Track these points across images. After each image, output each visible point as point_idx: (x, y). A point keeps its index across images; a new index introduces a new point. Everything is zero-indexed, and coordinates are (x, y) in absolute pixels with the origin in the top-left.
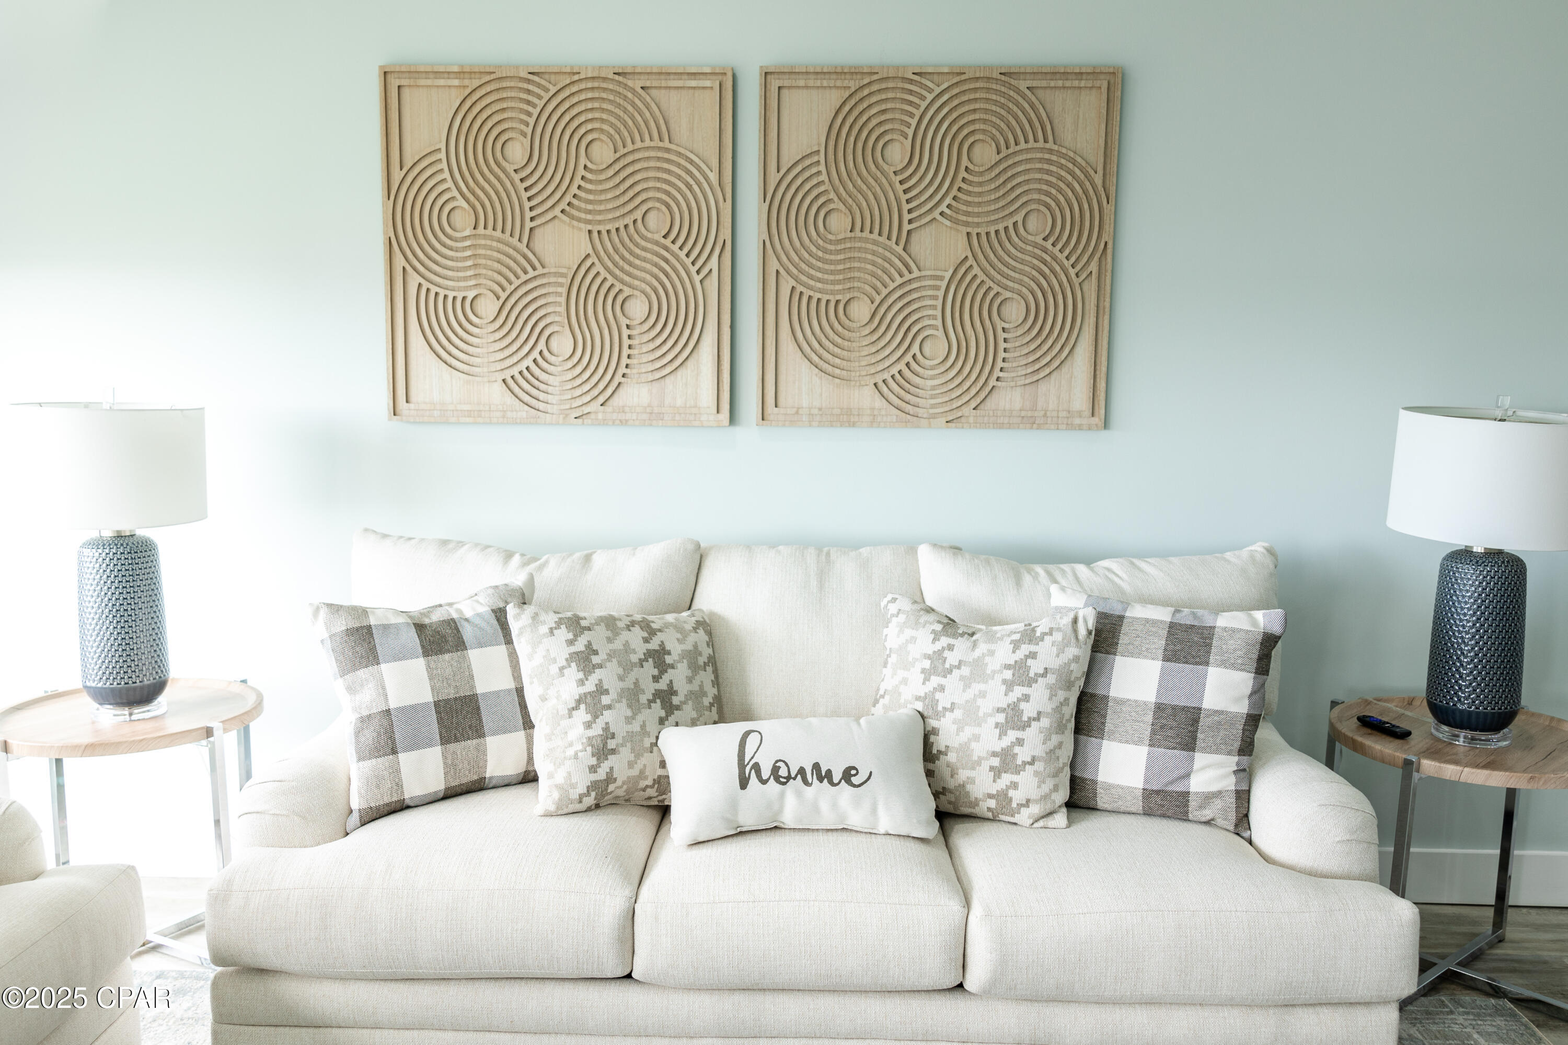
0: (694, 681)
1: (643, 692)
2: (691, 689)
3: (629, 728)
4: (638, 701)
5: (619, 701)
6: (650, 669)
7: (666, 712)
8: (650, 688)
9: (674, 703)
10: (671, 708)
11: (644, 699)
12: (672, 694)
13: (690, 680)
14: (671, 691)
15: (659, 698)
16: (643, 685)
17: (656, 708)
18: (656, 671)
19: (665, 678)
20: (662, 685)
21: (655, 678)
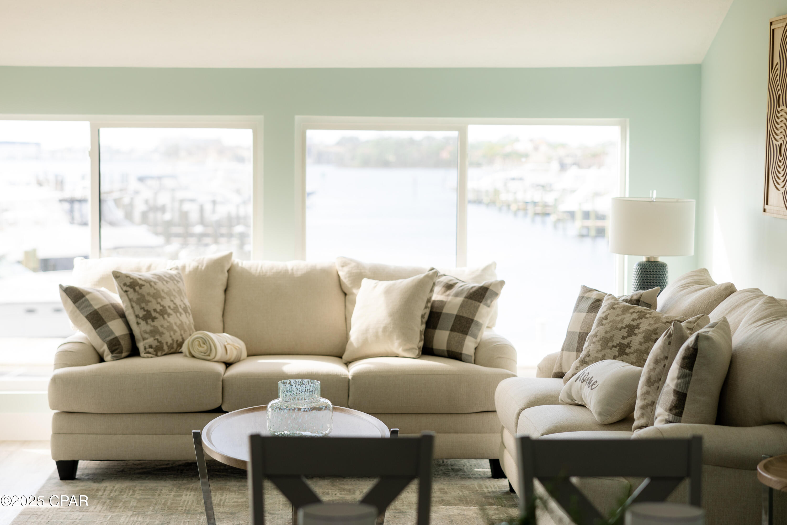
0: (643, 345)
1: (613, 341)
2: (639, 348)
3: (597, 355)
4: (607, 344)
5: (598, 342)
6: (624, 333)
7: (619, 354)
8: (618, 340)
9: (626, 351)
10: (623, 353)
11: (610, 344)
12: (627, 347)
13: (641, 344)
14: (628, 346)
15: (619, 347)
16: (614, 339)
17: (615, 351)
18: (626, 335)
19: (629, 339)
20: (625, 342)
21: (623, 338)
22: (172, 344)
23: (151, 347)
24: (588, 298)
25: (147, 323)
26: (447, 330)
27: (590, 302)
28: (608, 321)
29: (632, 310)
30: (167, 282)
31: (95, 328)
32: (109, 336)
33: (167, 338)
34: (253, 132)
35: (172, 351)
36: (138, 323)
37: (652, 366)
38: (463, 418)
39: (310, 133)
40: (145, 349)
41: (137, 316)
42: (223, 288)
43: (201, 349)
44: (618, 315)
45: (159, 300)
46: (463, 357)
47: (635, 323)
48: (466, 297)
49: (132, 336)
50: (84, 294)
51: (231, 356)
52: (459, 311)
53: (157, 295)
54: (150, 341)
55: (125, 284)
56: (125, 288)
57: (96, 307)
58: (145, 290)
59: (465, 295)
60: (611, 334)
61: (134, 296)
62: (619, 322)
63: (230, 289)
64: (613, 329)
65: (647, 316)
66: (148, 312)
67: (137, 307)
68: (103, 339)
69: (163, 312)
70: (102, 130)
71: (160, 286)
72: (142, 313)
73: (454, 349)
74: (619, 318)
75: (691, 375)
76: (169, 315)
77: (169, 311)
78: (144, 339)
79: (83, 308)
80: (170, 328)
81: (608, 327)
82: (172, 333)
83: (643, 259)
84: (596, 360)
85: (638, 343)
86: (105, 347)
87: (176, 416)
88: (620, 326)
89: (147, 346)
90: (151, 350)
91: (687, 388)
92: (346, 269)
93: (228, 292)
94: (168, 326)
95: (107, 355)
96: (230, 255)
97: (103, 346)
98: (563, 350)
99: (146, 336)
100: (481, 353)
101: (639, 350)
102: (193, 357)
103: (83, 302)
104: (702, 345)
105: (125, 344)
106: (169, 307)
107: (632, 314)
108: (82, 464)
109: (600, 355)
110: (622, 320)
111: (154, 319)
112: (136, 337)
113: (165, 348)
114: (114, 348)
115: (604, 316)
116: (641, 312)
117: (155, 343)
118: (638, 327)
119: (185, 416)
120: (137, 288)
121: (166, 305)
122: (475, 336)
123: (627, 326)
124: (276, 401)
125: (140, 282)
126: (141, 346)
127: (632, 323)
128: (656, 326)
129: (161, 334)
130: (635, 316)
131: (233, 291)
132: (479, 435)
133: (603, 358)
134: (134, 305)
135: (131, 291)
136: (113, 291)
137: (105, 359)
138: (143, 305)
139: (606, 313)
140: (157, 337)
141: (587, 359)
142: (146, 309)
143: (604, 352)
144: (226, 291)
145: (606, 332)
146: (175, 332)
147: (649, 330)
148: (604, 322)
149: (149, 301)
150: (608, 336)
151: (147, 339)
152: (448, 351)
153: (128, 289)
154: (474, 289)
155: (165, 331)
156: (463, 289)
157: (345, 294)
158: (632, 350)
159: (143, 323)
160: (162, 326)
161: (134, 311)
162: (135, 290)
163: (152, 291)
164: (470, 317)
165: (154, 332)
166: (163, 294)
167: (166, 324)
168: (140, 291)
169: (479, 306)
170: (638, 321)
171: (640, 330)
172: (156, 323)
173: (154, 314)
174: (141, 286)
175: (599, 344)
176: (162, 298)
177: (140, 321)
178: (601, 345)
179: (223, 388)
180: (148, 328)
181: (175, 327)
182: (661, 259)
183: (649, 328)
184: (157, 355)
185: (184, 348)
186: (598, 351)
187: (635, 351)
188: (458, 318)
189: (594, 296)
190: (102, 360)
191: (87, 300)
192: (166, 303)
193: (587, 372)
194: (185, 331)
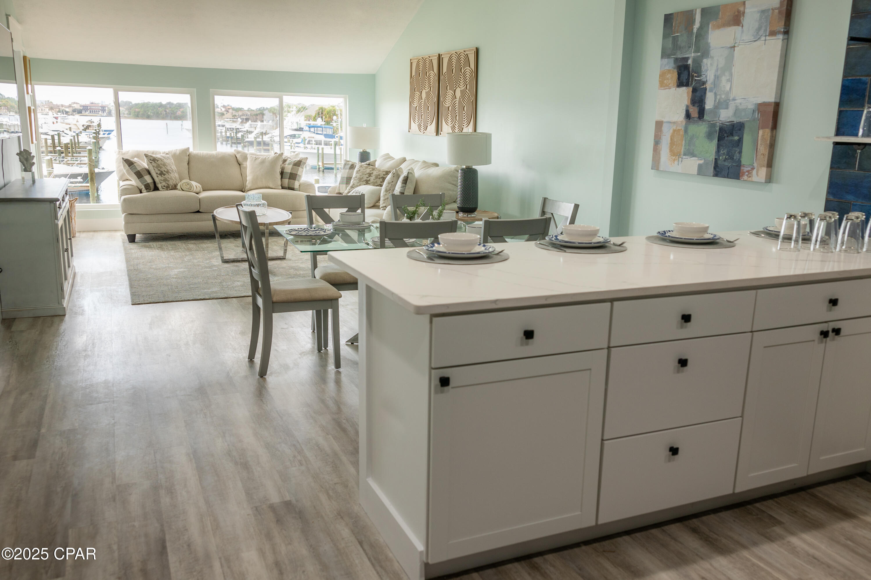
6: (367, 176)
8: (365, 178)
11: (362, 180)
13: (374, 180)
14: (369, 180)
16: (364, 178)
17: (364, 183)
18: (368, 176)
19: (369, 178)
20: (368, 179)
21: (367, 178)
22: (173, 185)
23: (164, 186)
24: (348, 164)
25: (161, 176)
26: (287, 179)
27: (349, 166)
28: (360, 172)
29: (369, 168)
30: (167, 159)
31: (139, 179)
32: (145, 182)
33: (171, 183)
34: (190, 95)
35: (172, 188)
36: (157, 176)
37: (387, 185)
38: (298, 212)
39: (216, 97)
40: (162, 187)
41: (157, 173)
42: (187, 163)
43: (187, 187)
44: (364, 169)
45: (166, 167)
46: (295, 189)
47: (371, 172)
48: (293, 165)
49: (154, 183)
50: (133, 163)
51: (198, 191)
52: (291, 171)
53: (164, 165)
54: (164, 184)
55: (150, 160)
56: (151, 161)
57: (139, 169)
58: (159, 162)
59: (292, 164)
60: (362, 176)
61: (155, 165)
62: (365, 172)
63: (190, 163)
64: (363, 174)
65: (375, 169)
66: (161, 171)
67: (156, 170)
68: (142, 184)
69: (168, 172)
70: (119, 92)
71: (165, 160)
72: (159, 172)
73: (291, 186)
74: (365, 171)
75: (406, 186)
76: (170, 173)
77: (170, 171)
78: (161, 183)
79: (133, 169)
80: (171, 179)
81: (360, 174)
82: (172, 181)
83: (362, 150)
84: (357, 186)
85: (373, 179)
86: (143, 187)
87: (180, 215)
88: (365, 173)
89: (163, 186)
90: (164, 188)
91: (404, 191)
92: (240, 154)
93: (189, 164)
94: (171, 178)
95: (144, 190)
96: (189, 148)
97: (142, 186)
98: (340, 184)
99: (162, 182)
100: (301, 188)
101: (373, 182)
102: (183, 190)
103: (133, 167)
104: (410, 175)
105: (152, 186)
106: (170, 170)
107: (369, 169)
108: (137, 235)
109: (358, 184)
110: (366, 172)
111: (164, 175)
112: (156, 182)
113: (170, 187)
114: (147, 188)
115: (358, 170)
116: (373, 168)
117: (166, 185)
118: (372, 173)
119: (184, 215)
120: (156, 161)
121: (169, 169)
122: (299, 181)
123: (368, 173)
124: (244, 201)
125: (157, 159)
126: (159, 186)
127: (370, 172)
128: (379, 173)
129: (168, 181)
130: (371, 170)
131: (191, 164)
132: (304, 219)
133: (360, 185)
134: (155, 168)
135: (153, 162)
136: (144, 162)
137: (143, 192)
138: (159, 169)
139: (359, 169)
140: (167, 182)
141: (353, 186)
142: (161, 170)
143: (360, 183)
144: (188, 164)
145: (360, 176)
146: (173, 180)
147: (377, 175)
148: (359, 172)
149: (161, 167)
150: (361, 177)
151: (162, 183)
152: (288, 187)
153: (152, 161)
154: (296, 162)
155: (170, 180)
156: (291, 162)
157: (240, 165)
158: (371, 182)
159: (160, 176)
160: (168, 178)
161: (155, 171)
162: (155, 162)
163: (162, 163)
164: (296, 173)
165: (165, 180)
166: (167, 164)
167: (170, 177)
168: (157, 163)
169: (299, 169)
170: (372, 171)
171: (373, 175)
172: (166, 176)
173: (164, 173)
174: (158, 161)
175: (358, 180)
176: (167, 166)
177: (158, 175)
178: (359, 181)
179: (200, 202)
180: (162, 178)
181: (173, 179)
182: (368, 151)
183: (377, 174)
184: (167, 190)
185: (178, 187)
186: (358, 183)
187: (372, 182)
188: (291, 174)
189: (350, 163)
190: (141, 192)
191: (135, 166)
192: (169, 168)
193: (357, 190)
194: (177, 180)
